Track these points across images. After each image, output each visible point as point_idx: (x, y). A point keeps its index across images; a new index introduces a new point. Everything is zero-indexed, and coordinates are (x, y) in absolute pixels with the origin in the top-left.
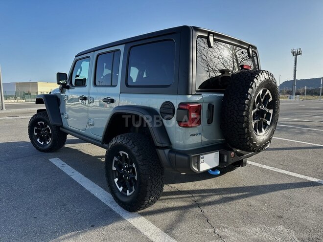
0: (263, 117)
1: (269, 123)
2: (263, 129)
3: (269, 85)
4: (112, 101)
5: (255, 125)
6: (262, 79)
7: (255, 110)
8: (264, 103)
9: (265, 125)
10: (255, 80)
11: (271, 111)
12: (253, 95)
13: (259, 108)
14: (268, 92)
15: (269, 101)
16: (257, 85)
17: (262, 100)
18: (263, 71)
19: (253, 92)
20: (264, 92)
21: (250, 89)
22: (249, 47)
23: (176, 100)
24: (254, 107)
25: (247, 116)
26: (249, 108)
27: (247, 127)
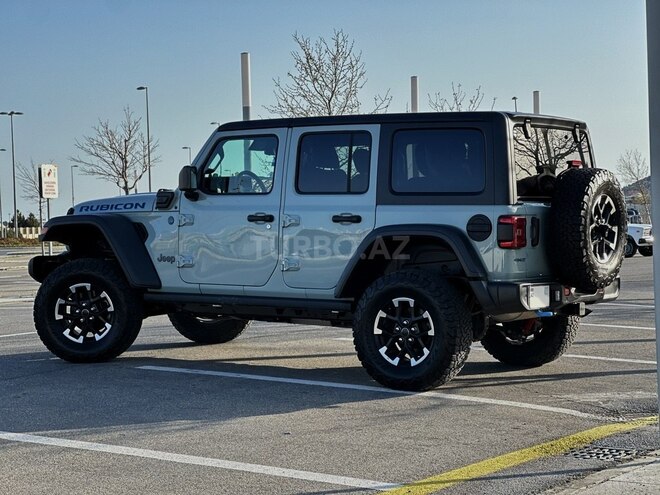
0: (604, 236)
1: (613, 246)
2: (605, 254)
3: (609, 189)
4: (357, 219)
5: (595, 246)
6: (600, 182)
7: (593, 225)
8: (605, 215)
9: (609, 250)
10: (591, 184)
11: (615, 229)
12: (590, 204)
13: (597, 222)
14: (609, 199)
15: (612, 213)
16: (594, 191)
17: (601, 211)
18: (600, 170)
19: (589, 200)
20: (604, 199)
21: (586, 197)
22: (575, 127)
23: (493, 213)
24: (592, 222)
25: (584, 232)
26: (586, 222)
27: (585, 247)
